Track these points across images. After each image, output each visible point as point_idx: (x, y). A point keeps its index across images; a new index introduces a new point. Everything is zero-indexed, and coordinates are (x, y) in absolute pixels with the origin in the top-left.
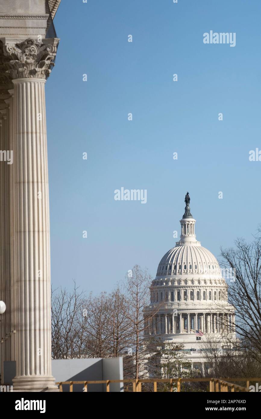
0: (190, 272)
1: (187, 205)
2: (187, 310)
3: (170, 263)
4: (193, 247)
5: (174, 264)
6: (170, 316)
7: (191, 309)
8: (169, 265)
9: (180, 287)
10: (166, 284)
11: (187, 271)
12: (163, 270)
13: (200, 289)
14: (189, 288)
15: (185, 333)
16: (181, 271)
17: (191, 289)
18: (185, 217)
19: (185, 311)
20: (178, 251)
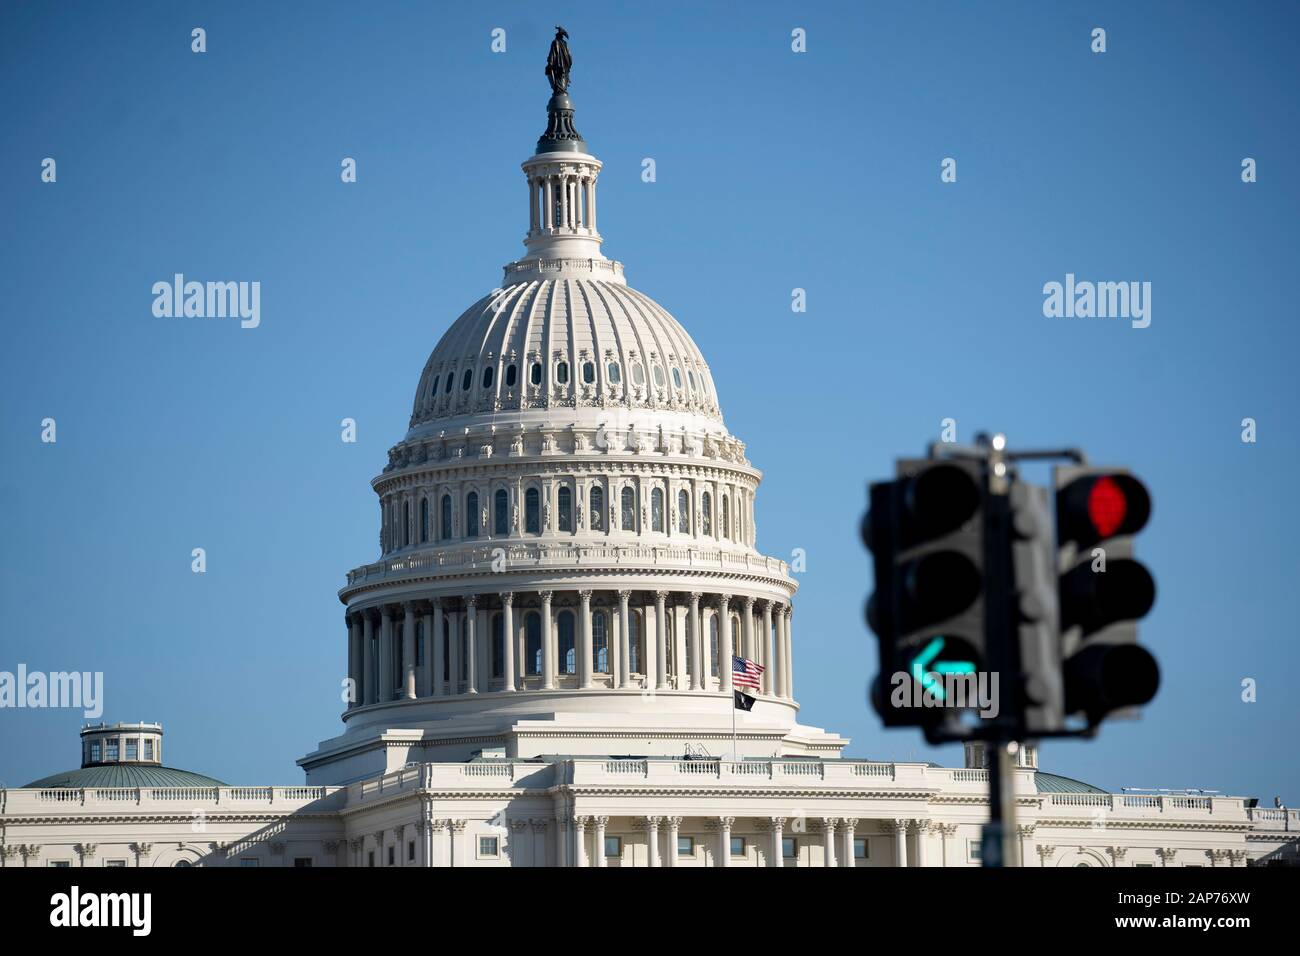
0: (613, 397)
1: (558, 91)
2: (622, 572)
3: (509, 352)
4: (595, 283)
5: (531, 356)
6: (529, 606)
7: (630, 571)
8: (501, 363)
9: (575, 465)
10: (494, 452)
11: (599, 390)
12: (449, 389)
13: (666, 480)
14: (617, 472)
15: (602, 687)
16: (572, 390)
17: (629, 476)
18: (550, 141)
19: (610, 578)
20: (539, 295)
